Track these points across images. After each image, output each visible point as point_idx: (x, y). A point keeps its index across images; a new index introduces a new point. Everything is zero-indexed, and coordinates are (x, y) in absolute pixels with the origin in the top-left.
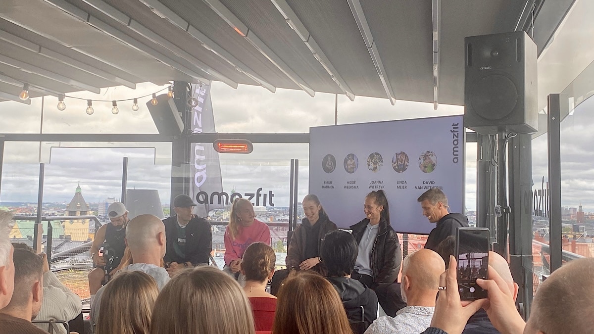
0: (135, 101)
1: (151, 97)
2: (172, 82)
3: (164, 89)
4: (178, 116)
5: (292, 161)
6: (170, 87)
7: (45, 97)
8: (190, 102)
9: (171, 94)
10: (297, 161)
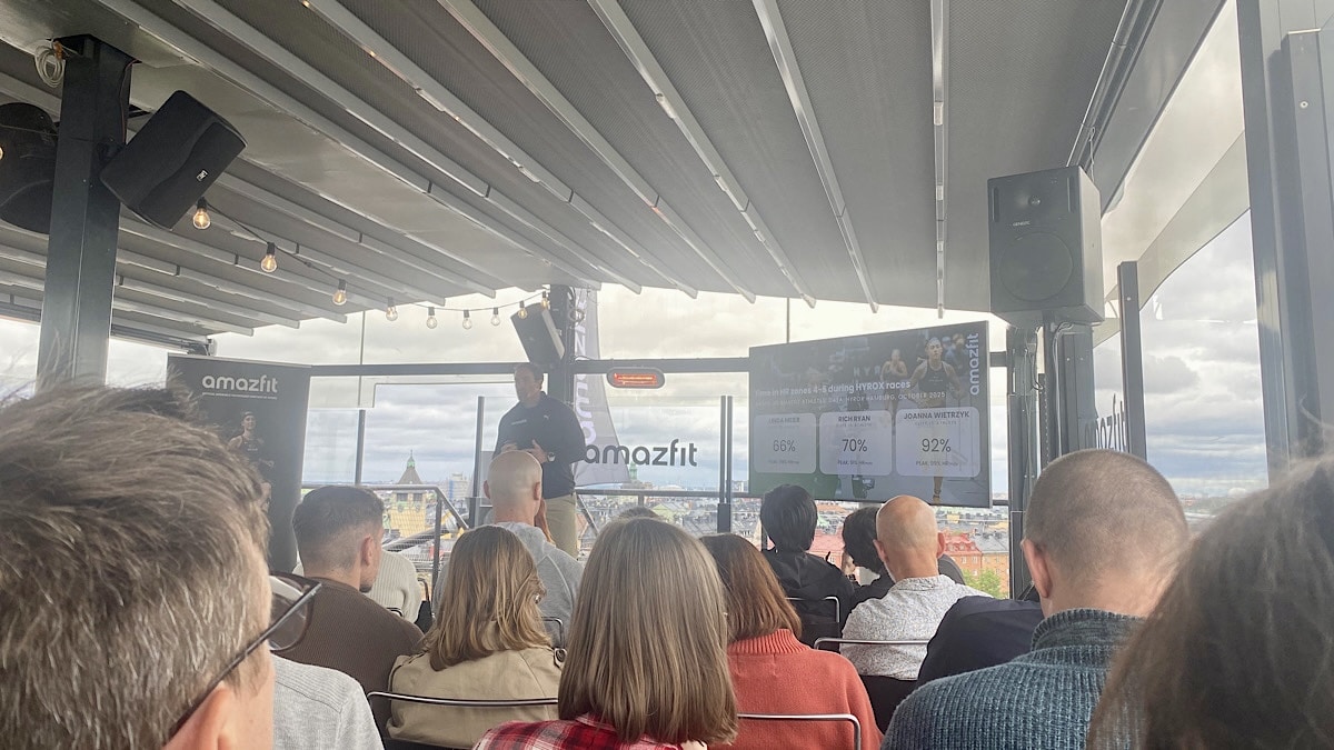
0: (496, 311)
1: (517, 308)
2: (548, 286)
3: (536, 297)
4: (556, 335)
5: (723, 398)
6: (544, 294)
7: (367, 312)
8: (573, 315)
9: (546, 303)
10: (730, 398)
